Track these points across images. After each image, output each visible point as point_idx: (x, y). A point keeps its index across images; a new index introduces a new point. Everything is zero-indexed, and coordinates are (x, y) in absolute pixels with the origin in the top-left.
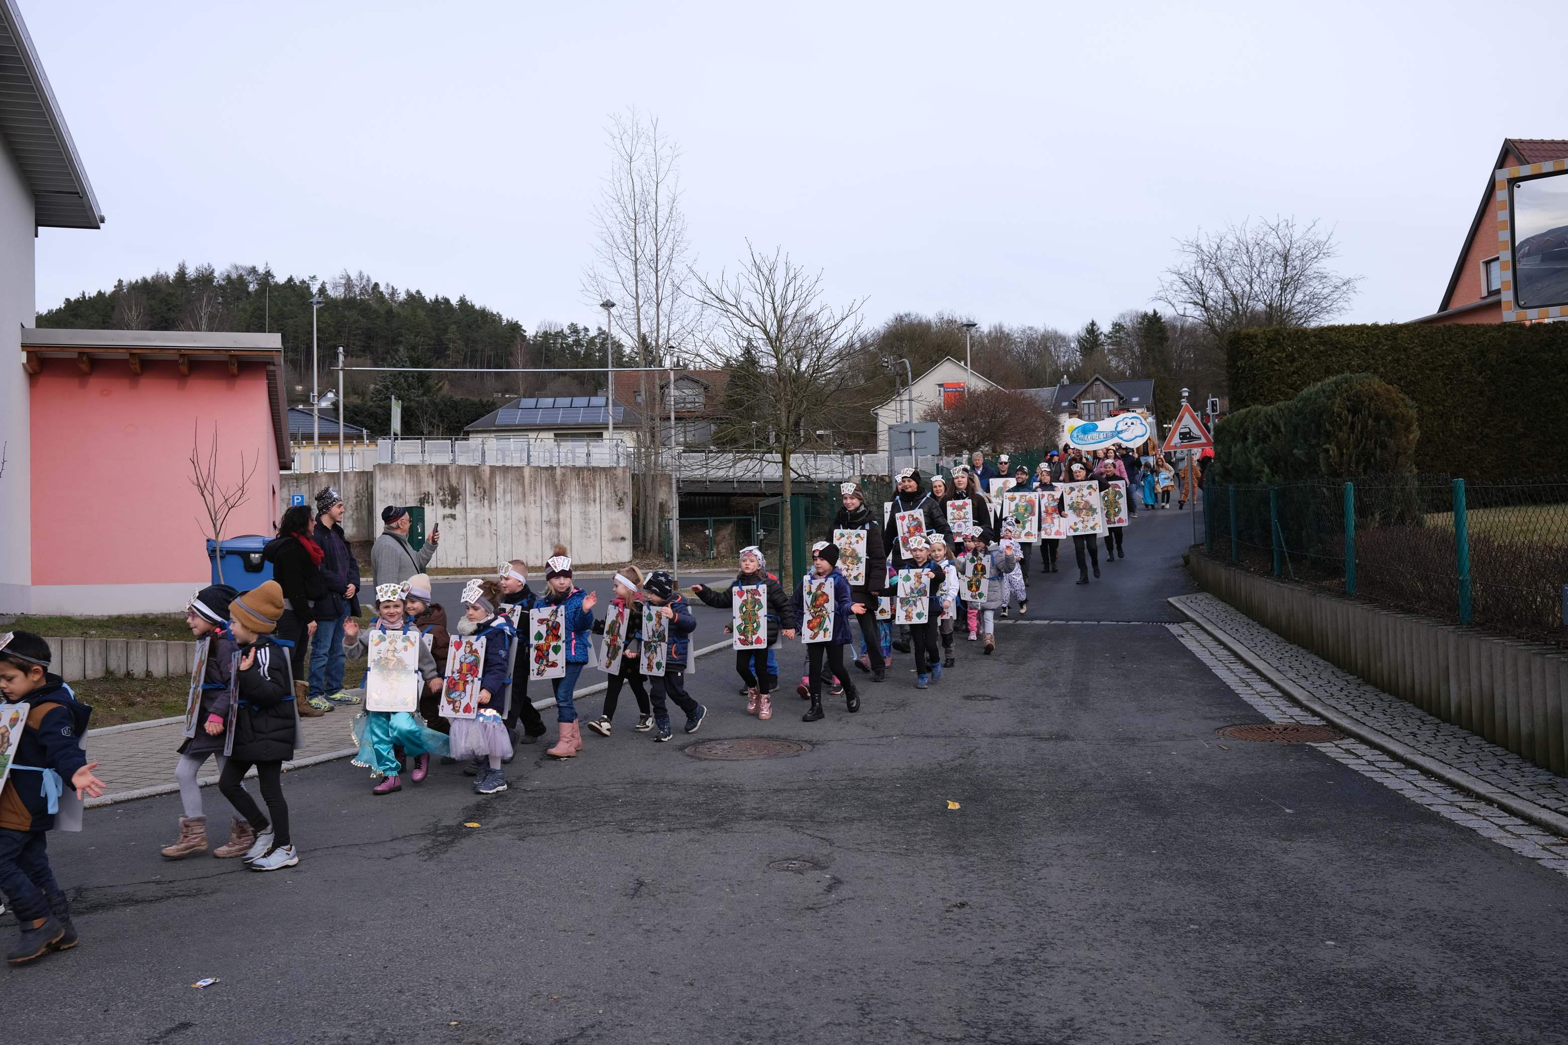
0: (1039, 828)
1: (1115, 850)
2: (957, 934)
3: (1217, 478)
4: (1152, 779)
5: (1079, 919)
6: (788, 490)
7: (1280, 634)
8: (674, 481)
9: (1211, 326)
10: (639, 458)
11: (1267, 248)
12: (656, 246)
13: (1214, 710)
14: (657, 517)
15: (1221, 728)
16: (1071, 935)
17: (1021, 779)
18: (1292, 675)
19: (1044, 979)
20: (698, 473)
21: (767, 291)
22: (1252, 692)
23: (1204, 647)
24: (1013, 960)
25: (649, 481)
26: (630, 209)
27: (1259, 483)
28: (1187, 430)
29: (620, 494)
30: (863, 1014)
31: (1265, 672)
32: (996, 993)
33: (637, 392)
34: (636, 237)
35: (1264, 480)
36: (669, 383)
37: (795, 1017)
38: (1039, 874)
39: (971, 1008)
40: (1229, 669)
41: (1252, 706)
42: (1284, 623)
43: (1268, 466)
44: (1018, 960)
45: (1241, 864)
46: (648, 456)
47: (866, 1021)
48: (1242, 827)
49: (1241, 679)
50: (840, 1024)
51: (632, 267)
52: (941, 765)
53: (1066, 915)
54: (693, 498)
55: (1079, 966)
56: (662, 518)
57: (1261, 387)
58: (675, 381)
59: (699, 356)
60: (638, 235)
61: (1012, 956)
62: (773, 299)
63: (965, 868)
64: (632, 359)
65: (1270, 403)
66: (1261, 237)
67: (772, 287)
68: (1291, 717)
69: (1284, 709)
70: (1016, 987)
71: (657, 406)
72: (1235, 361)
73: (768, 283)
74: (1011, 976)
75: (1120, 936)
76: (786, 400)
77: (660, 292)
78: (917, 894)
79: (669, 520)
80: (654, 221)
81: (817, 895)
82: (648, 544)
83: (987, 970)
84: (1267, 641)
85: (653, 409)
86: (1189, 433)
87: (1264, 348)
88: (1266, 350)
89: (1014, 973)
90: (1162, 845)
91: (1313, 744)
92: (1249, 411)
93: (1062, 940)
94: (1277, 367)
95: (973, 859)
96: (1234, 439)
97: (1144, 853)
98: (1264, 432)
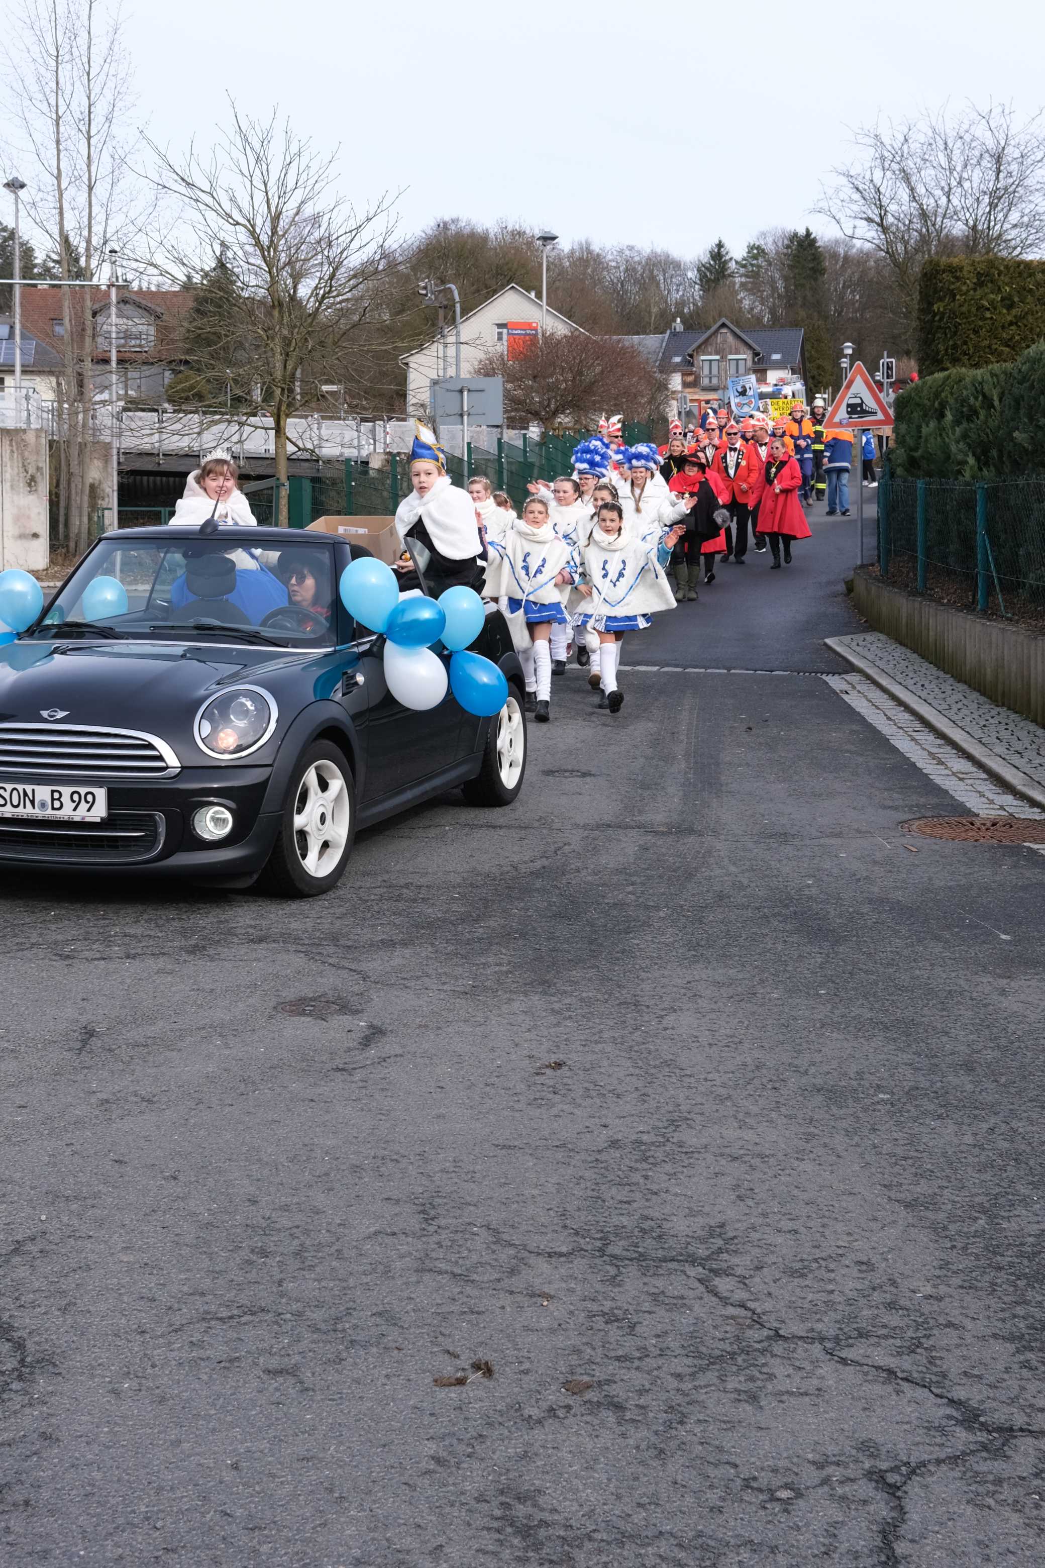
0: (660, 958)
1: (768, 989)
2: (553, 1105)
3: (899, 471)
4: (814, 891)
5: (724, 1085)
6: (283, 471)
7: (983, 694)
8: (115, 452)
9: (891, 254)
10: (60, 416)
11: (974, 144)
12: (89, 98)
13: (895, 796)
14: (86, 505)
15: (905, 822)
16: (715, 1108)
17: (630, 888)
18: (1000, 749)
19: (680, 1169)
20: (148, 442)
21: (258, 172)
22: (947, 772)
23: (877, 708)
24: (636, 1141)
25: (74, 452)
26: (49, 39)
27: (960, 478)
28: (858, 401)
29: (32, 470)
30: (426, 1220)
31: (965, 745)
32: (614, 1190)
33: (57, 320)
34: (57, 83)
35: (967, 475)
36: (107, 306)
37: (329, 1224)
38: (665, 1022)
39: (579, 1209)
40: (913, 739)
41: (947, 792)
42: (989, 677)
43: (974, 455)
44: (642, 1143)
45: (943, 1010)
46: (74, 413)
47: (432, 1229)
48: (943, 958)
49: (930, 753)
50: (394, 1234)
51: (52, 128)
52: (516, 868)
53: (706, 1080)
54: (138, 478)
55: (728, 1151)
56: (93, 506)
57: (965, 343)
58: (118, 303)
59: (155, 266)
60: (61, 80)
61: (634, 1137)
62: (266, 185)
63: (558, 1012)
64: (48, 270)
65: (977, 366)
66: (965, 127)
67: (264, 167)
68: (1002, 808)
69: (991, 797)
70: (642, 1181)
71: (88, 340)
72: (930, 304)
73: (258, 160)
74: (633, 1164)
75: (783, 1110)
76: (285, 338)
77: (93, 168)
78: (493, 1050)
79: (104, 509)
80: (85, 60)
81: (349, 1050)
82: (72, 545)
83: (598, 1157)
84: (965, 701)
85: (81, 347)
86: (861, 405)
87: (971, 286)
88: (975, 290)
89: (636, 1161)
90: (833, 982)
91: (1032, 845)
92: (949, 377)
93: (702, 1114)
94: (988, 315)
95: (568, 1001)
96: (925, 415)
97: (808, 993)
98: (970, 406)
